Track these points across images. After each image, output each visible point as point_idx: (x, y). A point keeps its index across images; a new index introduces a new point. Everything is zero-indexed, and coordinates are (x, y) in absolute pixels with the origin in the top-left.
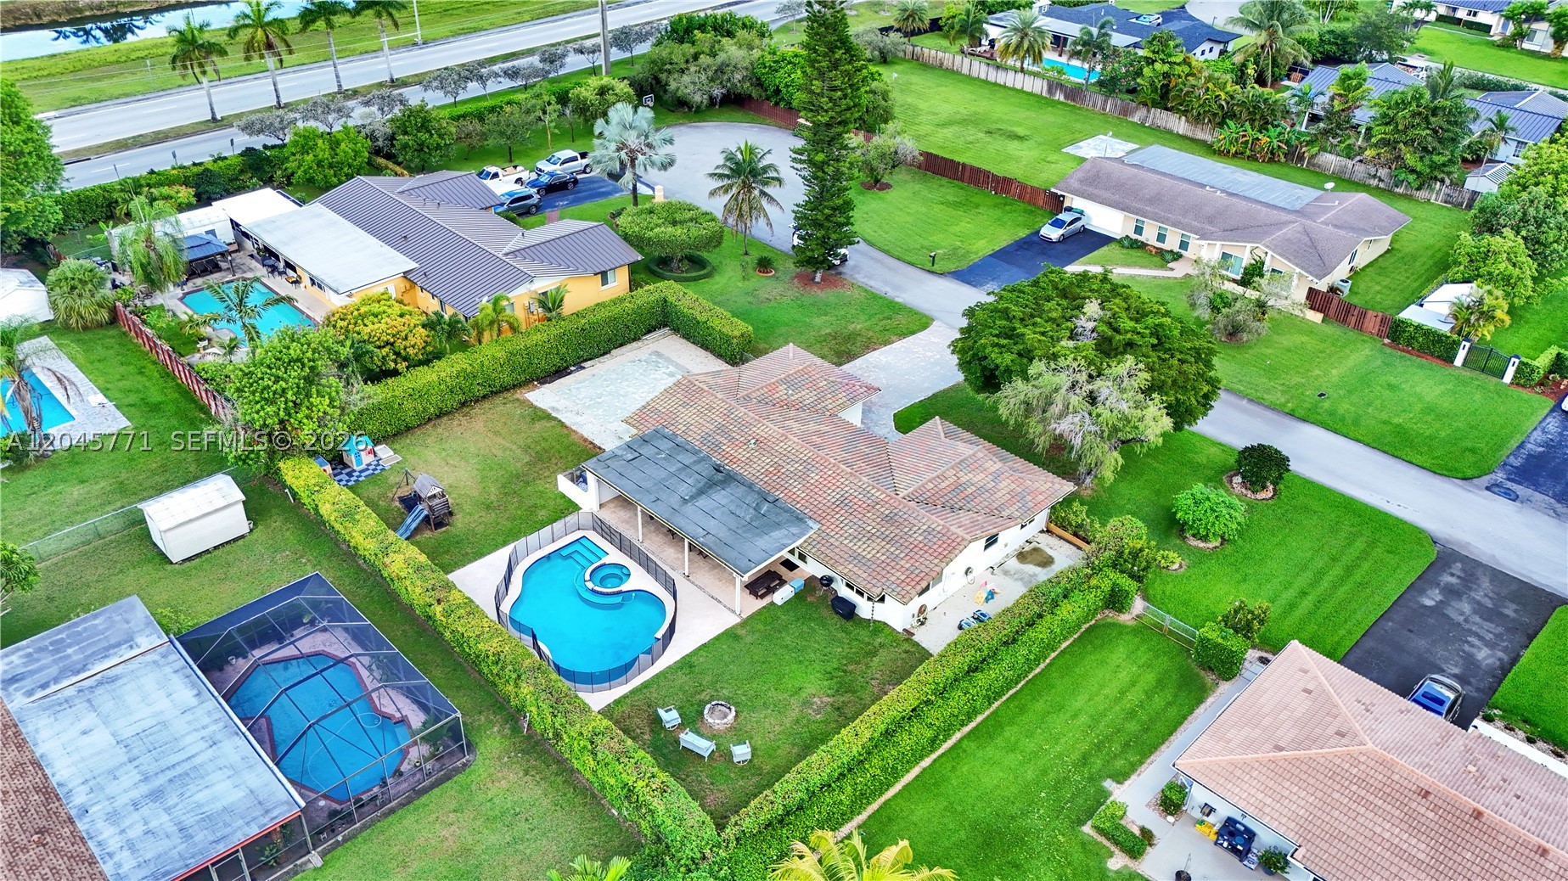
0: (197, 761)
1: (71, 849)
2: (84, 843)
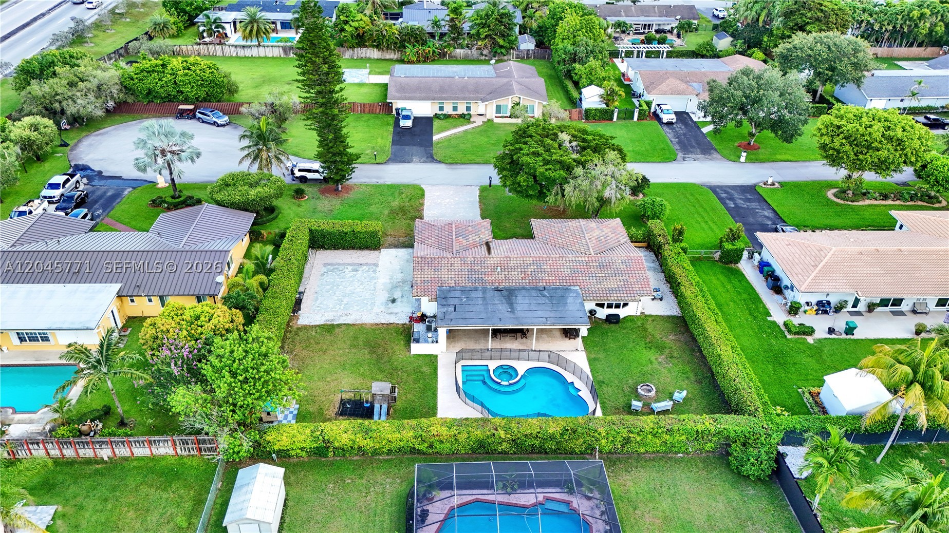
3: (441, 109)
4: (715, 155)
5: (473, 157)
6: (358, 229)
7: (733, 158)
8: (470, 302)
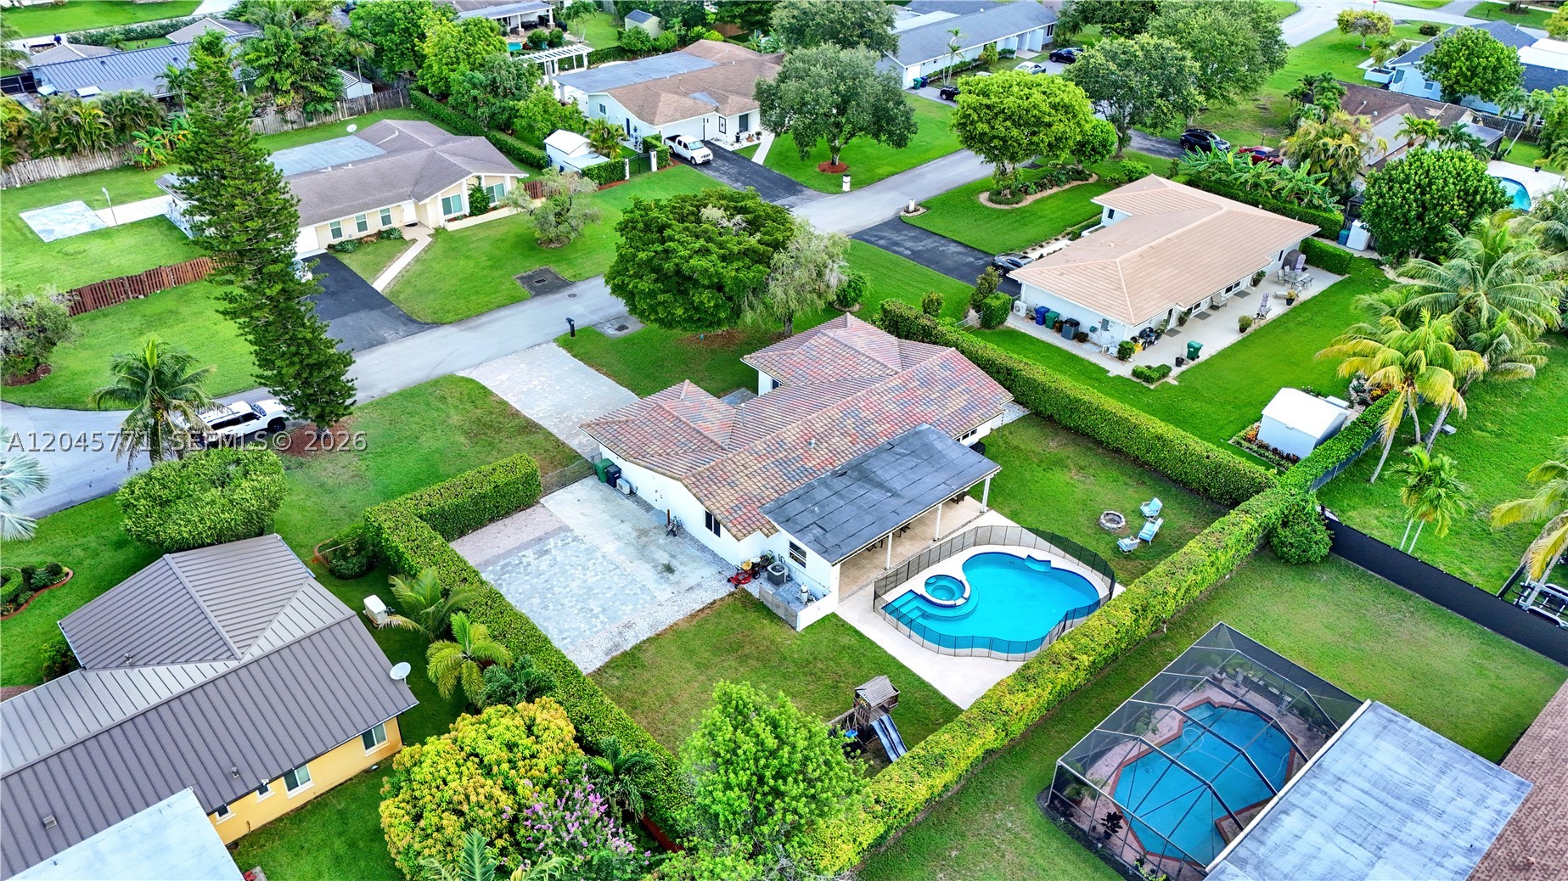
0: (1366, 786)
1: (1515, 839)
2: (1501, 836)
3: (337, 233)
4: (808, 192)
5: (483, 299)
6: (501, 478)
7: (831, 189)
8: (828, 509)
